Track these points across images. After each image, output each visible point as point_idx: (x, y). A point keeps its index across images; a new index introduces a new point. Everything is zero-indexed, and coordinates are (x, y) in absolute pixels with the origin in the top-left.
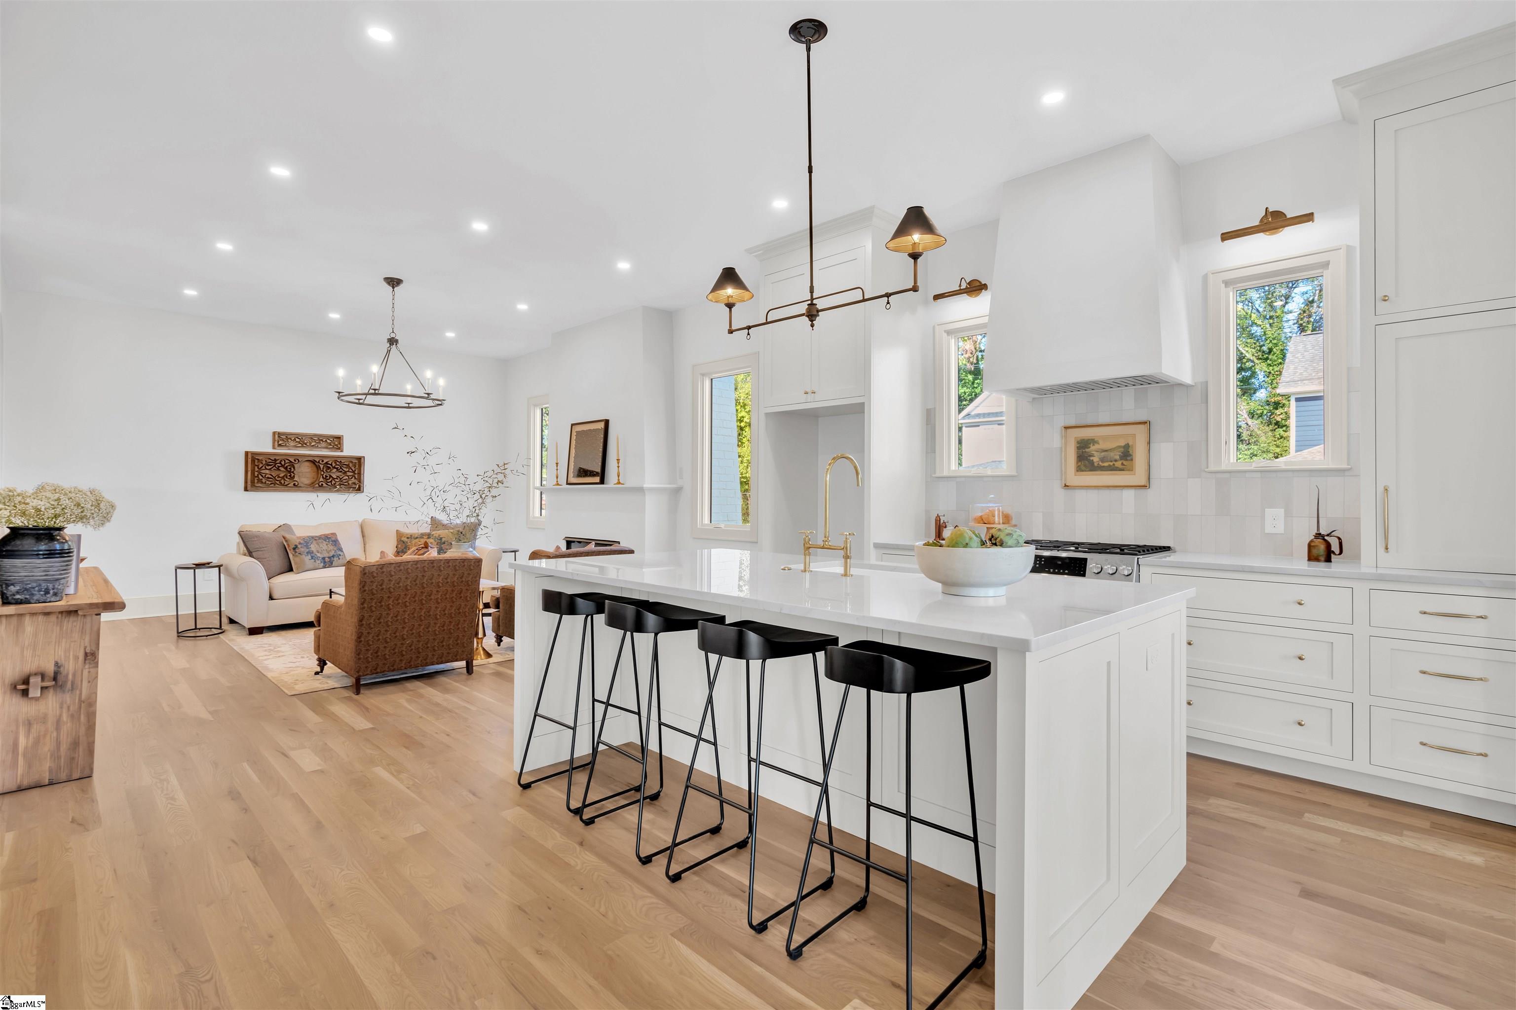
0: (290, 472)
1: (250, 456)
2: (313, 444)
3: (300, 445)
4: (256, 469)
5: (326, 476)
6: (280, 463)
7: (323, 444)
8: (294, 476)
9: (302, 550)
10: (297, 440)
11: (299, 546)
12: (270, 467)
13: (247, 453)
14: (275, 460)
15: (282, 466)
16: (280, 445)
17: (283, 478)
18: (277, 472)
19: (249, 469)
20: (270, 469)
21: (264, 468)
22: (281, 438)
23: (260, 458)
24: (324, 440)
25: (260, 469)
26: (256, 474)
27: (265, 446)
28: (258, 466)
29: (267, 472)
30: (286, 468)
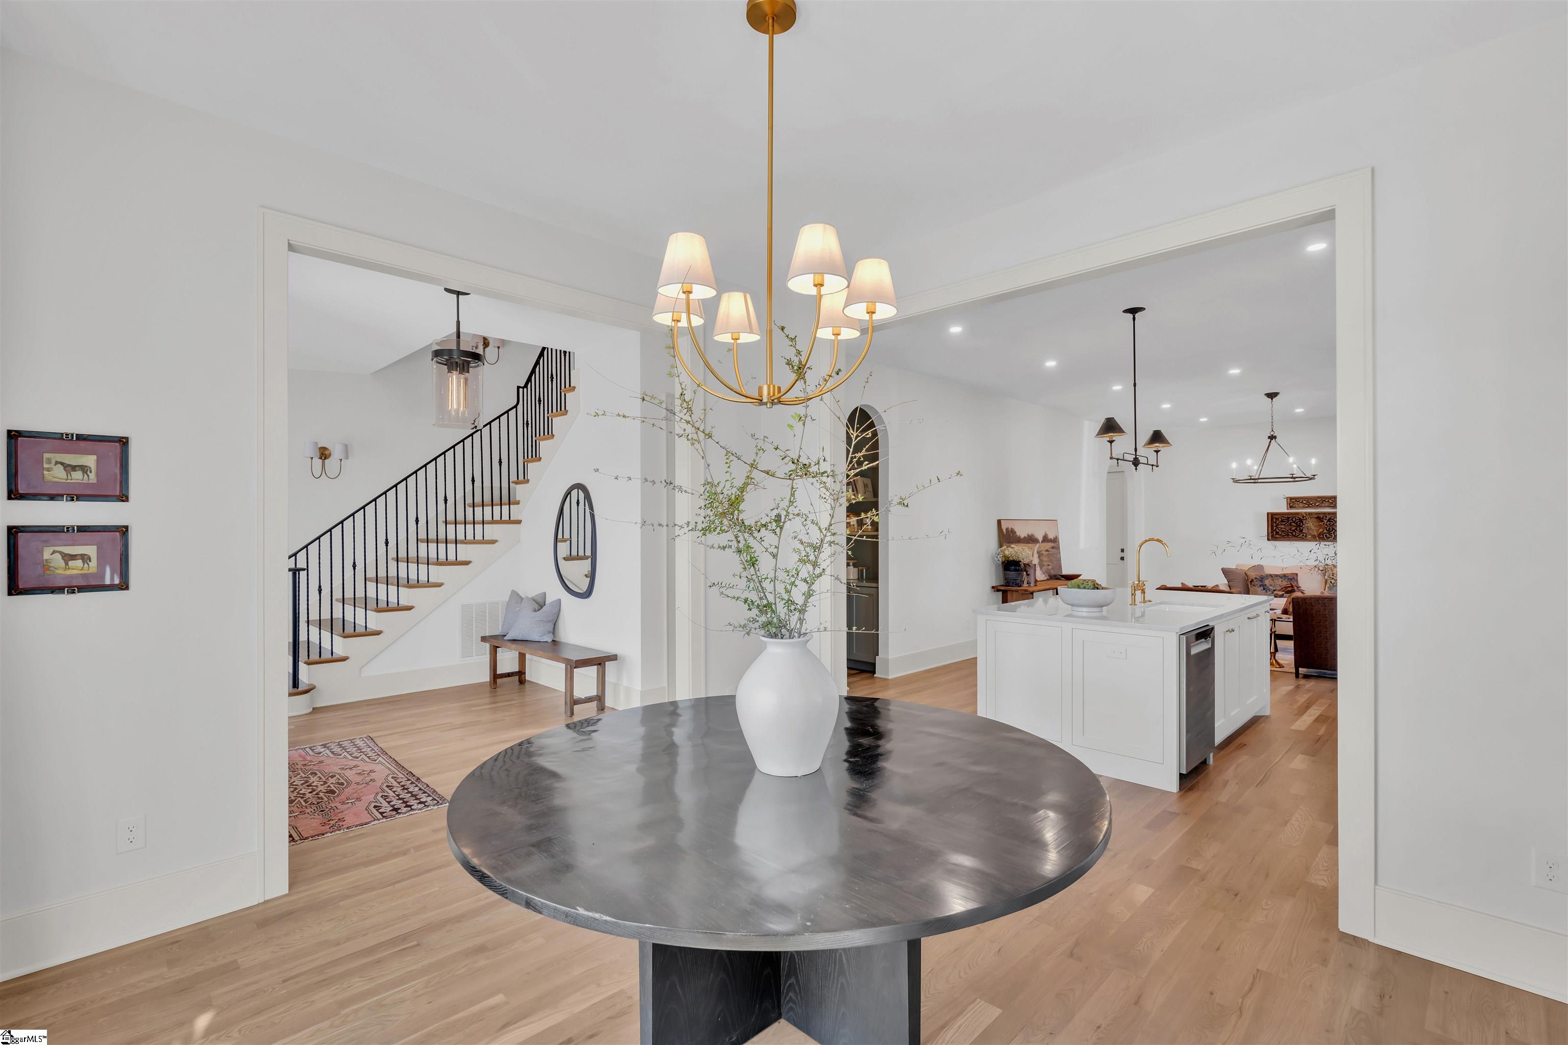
0: (1299, 526)
1: (1270, 516)
2: (1317, 504)
3: (1307, 506)
4: (1275, 525)
5: (1329, 529)
6: (1292, 520)
7: (1327, 504)
8: (1303, 529)
9: (1256, 583)
10: (1304, 502)
11: (1255, 580)
12: (1284, 523)
13: (1268, 513)
14: (1288, 518)
15: (1294, 522)
16: (1291, 507)
17: (1294, 531)
18: (1290, 527)
19: (1270, 525)
20: (1284, 525)
21: (1280, 524)
22: (1293, 502)
23: (1277, 517)
24: (1327, 500)
25: (1278, 525)
26: (1275, 528)
27: (1282, 508)
28: (1276, 523)
29: (1282, 526)
30: (1296, 523)
